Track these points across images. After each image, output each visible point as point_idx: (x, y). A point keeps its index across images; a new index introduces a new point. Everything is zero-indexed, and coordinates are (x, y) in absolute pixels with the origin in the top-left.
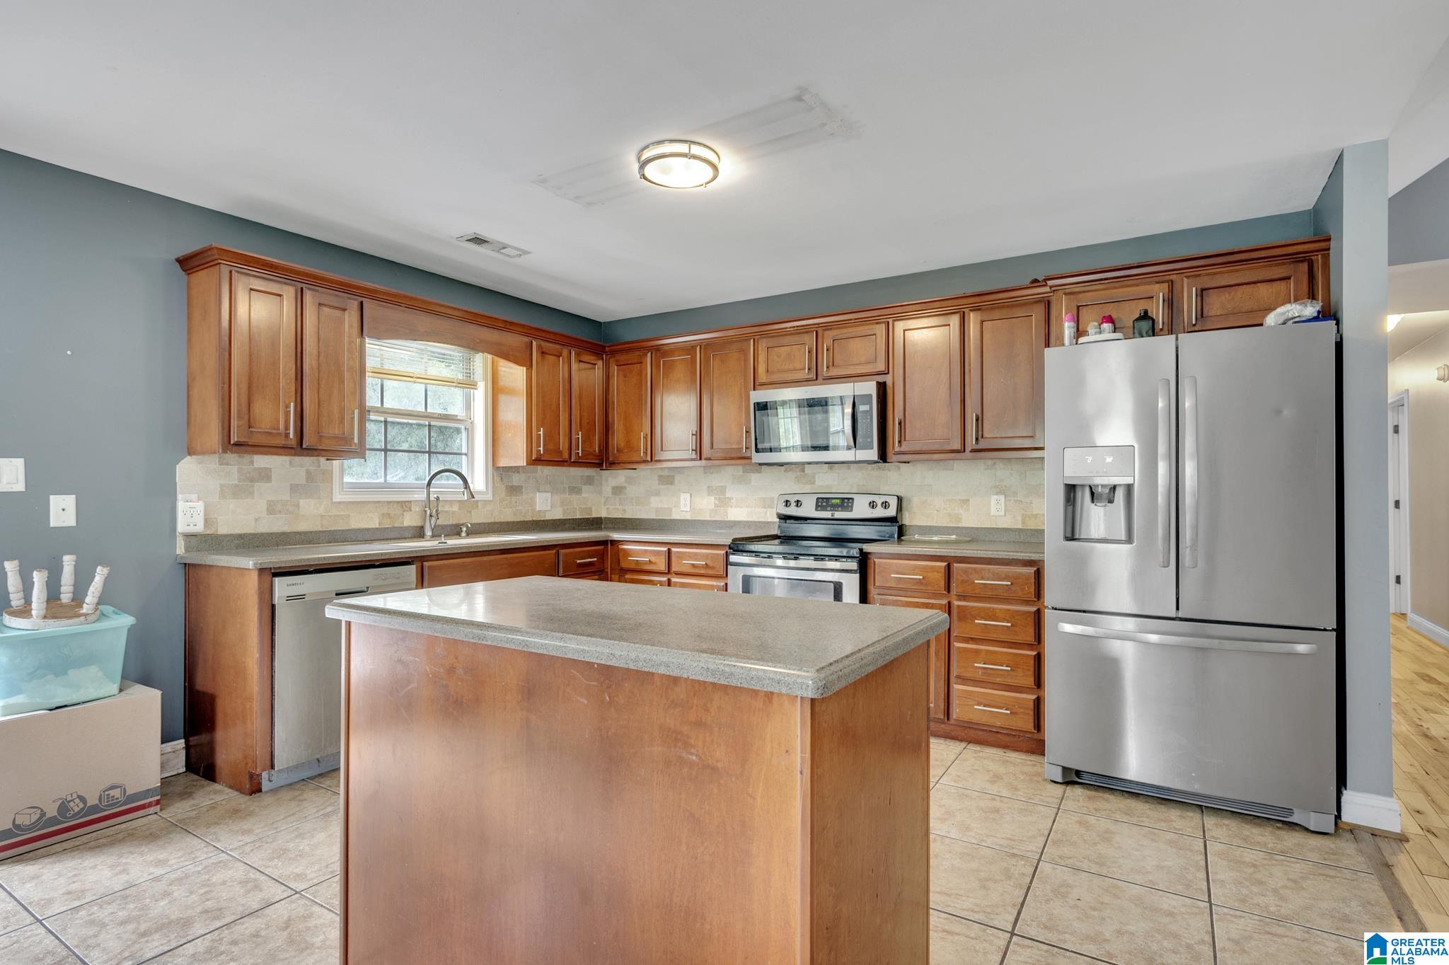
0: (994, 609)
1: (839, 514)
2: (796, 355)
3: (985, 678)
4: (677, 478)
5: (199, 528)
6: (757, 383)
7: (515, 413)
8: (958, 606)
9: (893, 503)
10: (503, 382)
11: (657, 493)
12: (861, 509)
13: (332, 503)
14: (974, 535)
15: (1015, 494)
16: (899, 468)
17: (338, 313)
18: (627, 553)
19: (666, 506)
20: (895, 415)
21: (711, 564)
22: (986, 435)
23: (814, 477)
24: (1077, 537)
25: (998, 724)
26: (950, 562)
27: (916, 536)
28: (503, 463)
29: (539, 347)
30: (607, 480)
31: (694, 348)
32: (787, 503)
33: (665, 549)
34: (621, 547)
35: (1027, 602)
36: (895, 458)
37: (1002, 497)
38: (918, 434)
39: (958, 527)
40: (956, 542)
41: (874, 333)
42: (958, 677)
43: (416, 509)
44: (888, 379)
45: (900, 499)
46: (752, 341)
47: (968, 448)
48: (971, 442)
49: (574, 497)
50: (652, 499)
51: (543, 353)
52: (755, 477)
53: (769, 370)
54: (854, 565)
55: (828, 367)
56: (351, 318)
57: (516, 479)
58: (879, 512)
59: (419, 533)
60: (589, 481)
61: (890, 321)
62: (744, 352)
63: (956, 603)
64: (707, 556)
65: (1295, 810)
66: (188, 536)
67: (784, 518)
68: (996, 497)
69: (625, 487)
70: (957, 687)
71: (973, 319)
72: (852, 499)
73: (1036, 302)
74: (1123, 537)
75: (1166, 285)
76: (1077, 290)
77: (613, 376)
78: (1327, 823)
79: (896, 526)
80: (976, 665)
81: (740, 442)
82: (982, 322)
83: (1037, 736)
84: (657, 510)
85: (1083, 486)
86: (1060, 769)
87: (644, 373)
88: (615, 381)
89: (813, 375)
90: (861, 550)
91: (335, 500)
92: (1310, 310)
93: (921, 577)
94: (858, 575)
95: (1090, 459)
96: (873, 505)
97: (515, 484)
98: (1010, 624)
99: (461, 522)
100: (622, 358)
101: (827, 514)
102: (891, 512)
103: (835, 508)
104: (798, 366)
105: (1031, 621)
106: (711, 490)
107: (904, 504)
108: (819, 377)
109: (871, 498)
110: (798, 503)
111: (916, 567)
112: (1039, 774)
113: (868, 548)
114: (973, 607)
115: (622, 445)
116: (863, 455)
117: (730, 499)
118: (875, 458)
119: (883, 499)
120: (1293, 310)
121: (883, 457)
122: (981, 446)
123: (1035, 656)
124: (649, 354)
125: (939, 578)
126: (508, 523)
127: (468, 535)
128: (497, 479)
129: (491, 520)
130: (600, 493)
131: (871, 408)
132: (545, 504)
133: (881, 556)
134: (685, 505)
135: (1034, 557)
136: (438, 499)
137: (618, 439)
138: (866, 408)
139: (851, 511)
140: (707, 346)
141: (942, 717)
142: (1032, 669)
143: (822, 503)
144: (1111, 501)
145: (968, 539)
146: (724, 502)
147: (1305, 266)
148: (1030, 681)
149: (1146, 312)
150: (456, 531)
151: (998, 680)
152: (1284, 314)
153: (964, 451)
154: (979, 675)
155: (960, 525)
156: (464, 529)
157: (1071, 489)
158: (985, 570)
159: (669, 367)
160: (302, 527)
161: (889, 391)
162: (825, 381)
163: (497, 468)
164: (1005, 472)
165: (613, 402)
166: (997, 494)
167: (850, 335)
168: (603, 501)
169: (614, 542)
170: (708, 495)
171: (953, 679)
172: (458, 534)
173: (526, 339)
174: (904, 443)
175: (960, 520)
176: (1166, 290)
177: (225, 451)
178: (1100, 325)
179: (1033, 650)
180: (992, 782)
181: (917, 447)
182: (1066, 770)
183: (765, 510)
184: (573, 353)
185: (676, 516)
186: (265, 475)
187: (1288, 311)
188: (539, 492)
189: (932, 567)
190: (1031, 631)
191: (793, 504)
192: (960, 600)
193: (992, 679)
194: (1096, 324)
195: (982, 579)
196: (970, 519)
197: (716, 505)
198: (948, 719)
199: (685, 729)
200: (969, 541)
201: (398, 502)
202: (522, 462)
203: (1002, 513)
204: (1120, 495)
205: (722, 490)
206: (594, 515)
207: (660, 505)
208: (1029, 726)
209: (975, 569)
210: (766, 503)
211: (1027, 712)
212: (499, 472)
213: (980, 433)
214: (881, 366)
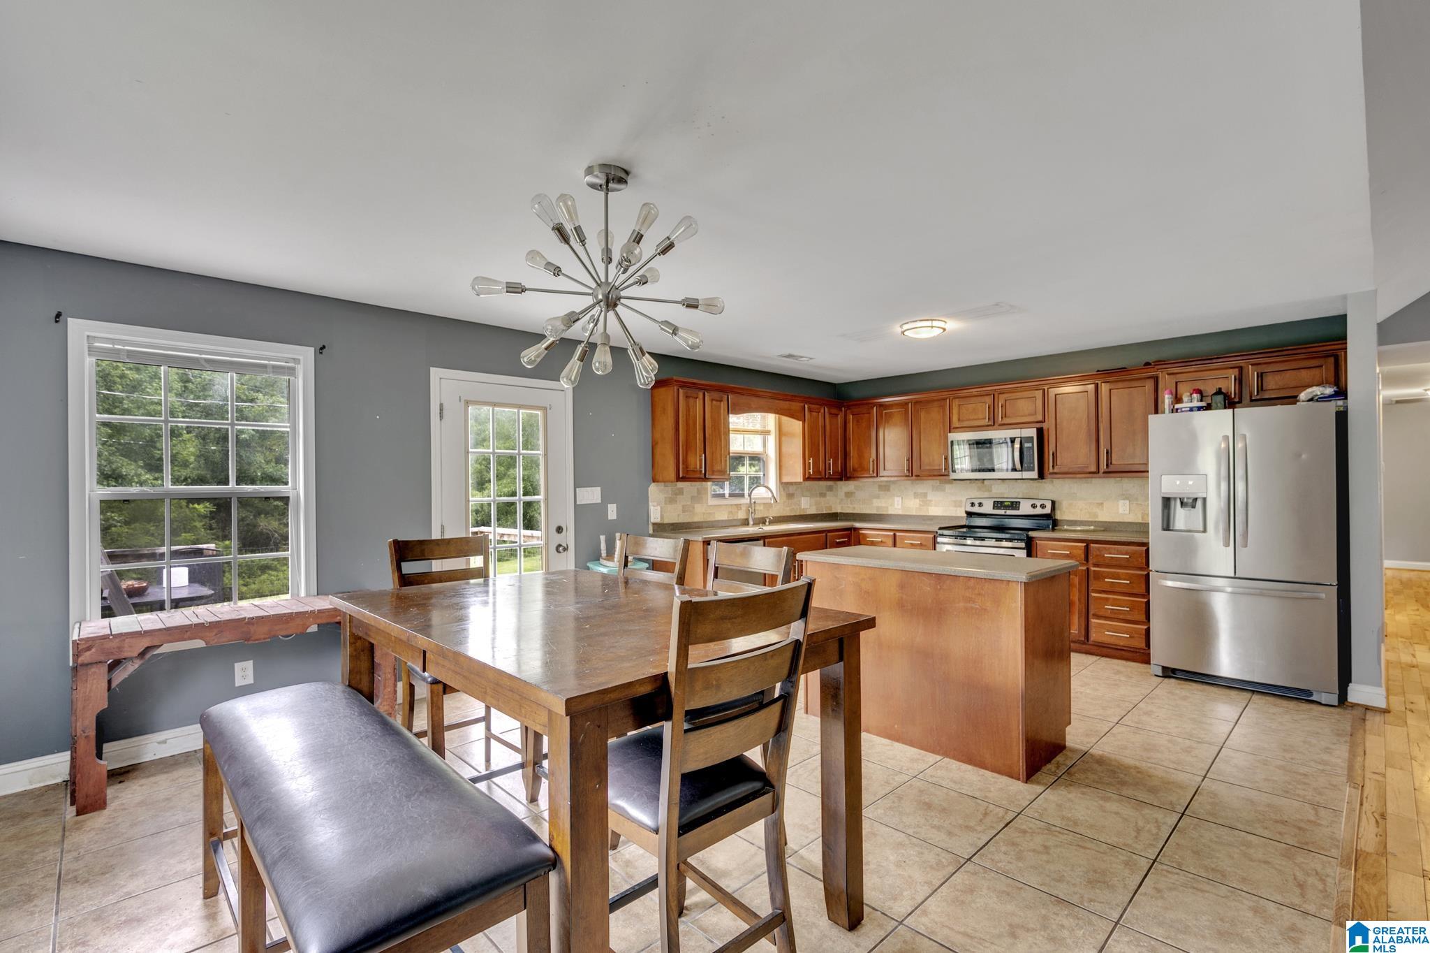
0: (1118, 573)
1: (1009, 512)
2: (980, 409)
3: (1113, 616)
4: (892, 487)
5: (658, 520)
6: (952, 427)
7: (796, 447)
8: (1094, 571)
9: (1049, 505)
10: (785, 429)
11: (878, 497)
12: (1025, 508)
13: (708, 506)
14: (1107, 527)
15: (1137, 499)
16: (1053, 482)
17: (719, 403)
18: (865, 536)
19: (883, 505)
20: (1050, 448)
21: (924, 543)
22: (1114, 462)
23: (991, 487)
24: (1171, 528)
25: (1122, 644)
26: (1088, 543)
27: (1065, 527)
28: (785, 480)
29: (809, 408)
30: (841, 488)
31: (907, 404)
32: (973, 504)
33: (892, 533)
34: (861, 532)
35: (1141, 569)
36: (1049, 476)
37: (1128, 502)
38: (1065, 460)
39: (1095, 522)
40: (1094, 531)
41: (1033, 396)
42: (1094, 615)
43: (744, 508)
44: (1045, 426)
45: (1053, 503)
46: (948, 400)
47: (1102, 471)
48: (1103, 466)
49: (822, 499)
50: (875, 500)
51: (810, 411)
52: (948, 487)
53: (961, 419)
54: (1023, 545)
55: (1002, 418)
56: (723, 405)
57: (791, 489)
58: (1039, 511)
59: (745, 523)
60: (830, 489)
61: (1046, 388)
62: (943, 407)
63: (1093, 569)
64: (921, 538)
65: (1314, 693)
66: (654, 524)
67: (970, 514)
68: (1123, 501)
69: (854, 493)
70: (1093, 621)
71: (1104, 388)
72: (1019, 502)
73: (1149, 378)
74: (1201, 529)
75: (1237, 370)
76: (1175, 371)
77: (849, 422)
78: (1334, 700)
79: (1050, 521)
80: (1106, 607)
81: (941, 465)
82: (1110, 390)
83: (1147, 652)
84: (878, 508)
85: (1175, 499)
86: (1160, 668)
87: (872, 420)
88: (850, 426)
89: (991, 423)
90: (1027, 535)
91: (709, 504)
92: (1329, 391)
93: (1068, 553)
94: (1025, 551)
95: (1178, 483)
96: (1034, 506)
97: (791, 492)
98: (1128, 582)
99: (765, 516)
100: (856, 410)
101: (1002, 512)
102: (1048, 510)
103: (1007, 507)
104: (981, 416)
105: (1143, 581)
106: (916, 495)
107: (1057, 505)
108: (996, 424)
109: (1033, 502)
110: (980, 505)
111: (1065, 546)
112: (1148, 673)
113: (1032, 534)
114: (1104, 572)
115: (856, 466)
116: (1026, 475)
117: (931, 501)
118: (1036, 477)
119: (1042, 502)
120: (1317, 391)
121: (1041, 475)
122: (1110, 470)
123: (1146, 602)
124: (875, 408)
125: (1081, 553)
126: (787, 516)
127: (770, 524)
128: (782, 489)
129: (779, 515)
130: (836, 496)
131: (1033, 445)
132: (807, 505)
133: (1041, 539)
134: (898, 505)
135: (1145, 540)
136: (755, 503)
137: (853, 462)
138: (1029, 445)
139: (1019, 509)
140: (917, 402)
141: (1083, 639)
142: (1144, 610)
143: (998, 505)
144: (1194, 507)
145: (1102, 529)
146: (926, 503)
147: (1332, 360)
148: (1143, 618)
149: (1220, 389)
150: (762, 521)
151: (1121, 617)
152: (1311, 392)
153: (1099, 473)
154: (1108, 614)
155: (1097, 520)
156: (768, 520)
157: (1167, 501)
158: (1112, 548)
159: (890, 416)
160: (696, 519)
161: (1046, 433)
162: (1000, 427)
163: (781, 483)
164: (1129, 485)
165: (850, 439)
166: (1124, 499)
167: (1017, 397)
168: (838, 501)
169: (856, 529)
170: (915, 498)
171: (1090, 616)
172: (764, 523)
173: (802, 404)
174: (1056, 467)
175: (1097, 517)
176: (1237, 373)
177: (677, 481)
178: (1191, 395)
179: (1144, 598)
180: (1115, 674)
181: (1066, 470)
182: (1164, 669)
183: (955, 509)
184: (826, 409)
185: (891, 512)
186: (681, 492)
187: (1314, 391)
188: (804, 496)
189: (1077, 546)
190: (1144, 586)
191: (977, 505)
192: (1094, 567)
193: (1116, 616)
194: (1189, 394)
195: (1110, 554)
196: (1105, 516)
197: (920, 505)
198: (1088, 641)
199: (973, 596)
200: (1104, 531)
201: (735, 505)
202: (800, 479)
203: (1127, 512)
204: (1199, 503)
205: (925, 495)
206: (834, 511)
207: (880, 505)
208: (1143, 645)
209: (1105, 548)
210: (957, 504)
211: (1141, 636)
212: (784, 485)
213: (1110, 462)
214: (1040, 418)
